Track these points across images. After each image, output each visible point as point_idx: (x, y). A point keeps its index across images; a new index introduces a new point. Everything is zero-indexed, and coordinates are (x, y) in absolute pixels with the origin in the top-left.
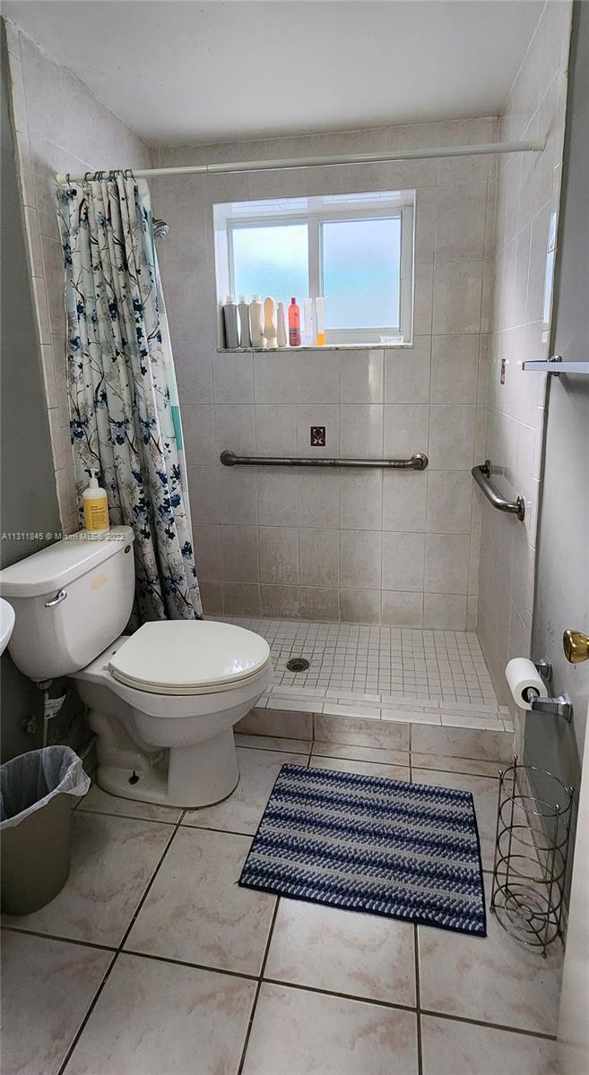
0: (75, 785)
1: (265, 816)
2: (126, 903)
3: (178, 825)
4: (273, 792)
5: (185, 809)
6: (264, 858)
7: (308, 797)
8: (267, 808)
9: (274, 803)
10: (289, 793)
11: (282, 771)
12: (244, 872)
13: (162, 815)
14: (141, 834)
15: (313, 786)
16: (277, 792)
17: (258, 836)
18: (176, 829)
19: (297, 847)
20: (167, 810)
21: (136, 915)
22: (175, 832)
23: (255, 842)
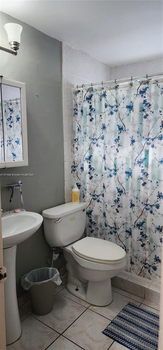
0: (57, 280)
1: (117, 316)
2: (66, 323)
3: (87, 308)
4: (123, 310)
5: (91, 305)
6: (113, 328)
7: (135, 315)
8: (119, 314)
9: (122, 313)
10: (128, 312)
11: (128, 304)
12: (105, 330)
13: (83, 303)
14: (75, 307)
15: (138, 312)
16: (124, 310)
17: (113, 321)
18: (87, 309)
19: (126, 329)
20: (85, 303)
21: (68, 328)
22: (86, 310)
23: (112, 322)
